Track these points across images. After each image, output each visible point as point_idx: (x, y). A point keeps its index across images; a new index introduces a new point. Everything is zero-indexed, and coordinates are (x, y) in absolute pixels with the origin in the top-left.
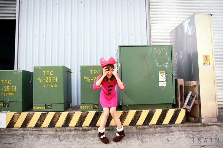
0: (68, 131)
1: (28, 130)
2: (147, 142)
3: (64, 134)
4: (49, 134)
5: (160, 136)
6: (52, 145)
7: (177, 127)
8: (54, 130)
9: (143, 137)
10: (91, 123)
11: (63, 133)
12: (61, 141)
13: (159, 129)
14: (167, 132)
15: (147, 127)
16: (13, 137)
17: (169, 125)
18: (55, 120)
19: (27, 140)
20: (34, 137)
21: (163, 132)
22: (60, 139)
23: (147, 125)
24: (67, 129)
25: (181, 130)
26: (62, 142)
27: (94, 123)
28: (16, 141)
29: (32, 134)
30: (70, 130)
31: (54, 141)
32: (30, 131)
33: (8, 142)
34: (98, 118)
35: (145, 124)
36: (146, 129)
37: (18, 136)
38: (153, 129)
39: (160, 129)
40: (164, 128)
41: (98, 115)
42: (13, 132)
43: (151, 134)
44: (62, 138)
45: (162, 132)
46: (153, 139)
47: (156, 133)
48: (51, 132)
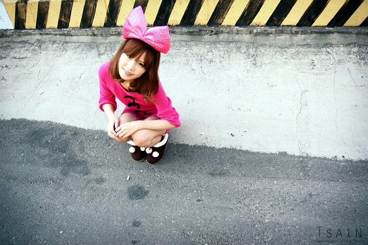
0: (115, 35)
1: (47, 34)
2: (264, 65)
3: (107, 41)
4: (81, 41)
5: (298, 54)
6: (84, 63)
7: (346, 35)
8: (91, 34)
9: (259, 53)
10: (157, 18)
11: (106, 39)
12: (100, 55)
13: (300, 37)
14: (317, 46)
15: (273, 29)
16: (25, 47)
17: (327, 28)
18: (89, 13)
19: (45, 52)
20: (57, 47)
21: (308, 45)
22: (99, 51)
23: (275, 25)
24: (113, 32)
25: (353, 41)
26: (102, 57)
27: (163, 18)
28: (29, 55)
29: (54, 42)
30: (117, 33)
31: (89, 55)
32: (50, 36)
33: (17, 56)
34: (170, 8)
35: (272, 24)
36: (271, 35)
37: (33, 44)
38: (288, 36)
39: (303, 36)
40: (314, 35)
41: (171, 3)
42: (25, 37)
43: (279, 47)
44: (102, 50)
45: (305, 45)
46: (279, 58)
47: (291, 45)
48: (85, 38)
